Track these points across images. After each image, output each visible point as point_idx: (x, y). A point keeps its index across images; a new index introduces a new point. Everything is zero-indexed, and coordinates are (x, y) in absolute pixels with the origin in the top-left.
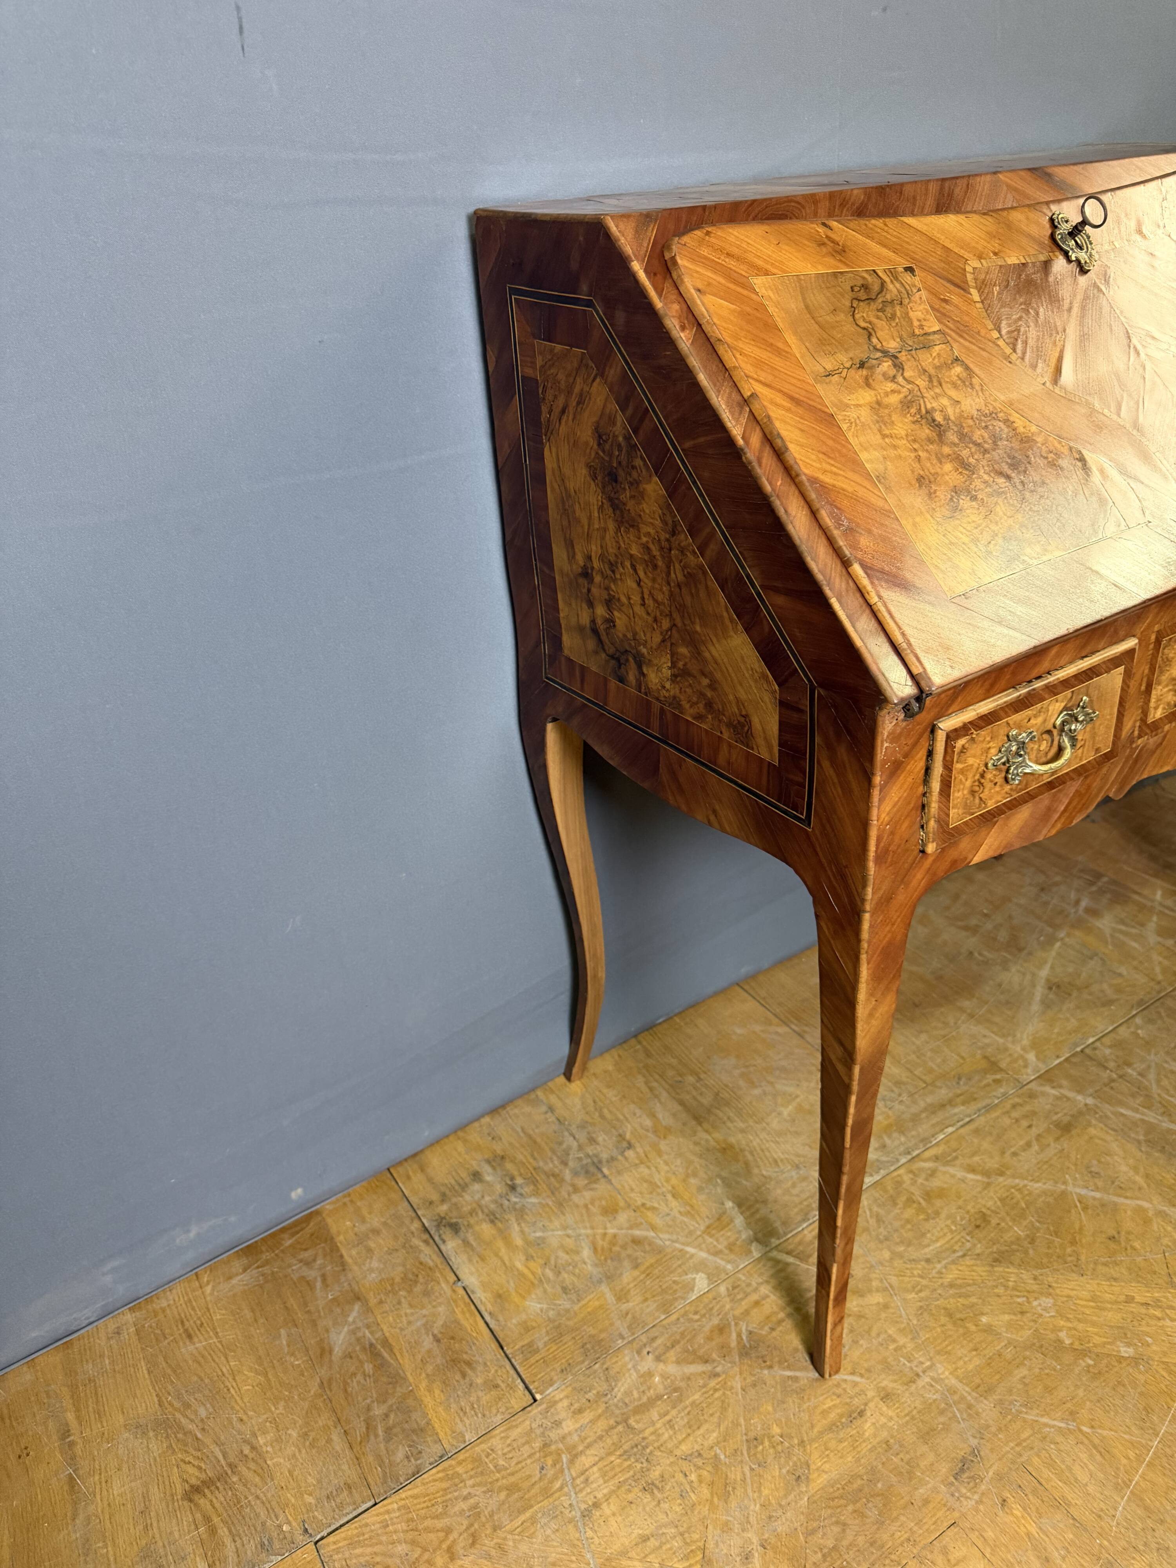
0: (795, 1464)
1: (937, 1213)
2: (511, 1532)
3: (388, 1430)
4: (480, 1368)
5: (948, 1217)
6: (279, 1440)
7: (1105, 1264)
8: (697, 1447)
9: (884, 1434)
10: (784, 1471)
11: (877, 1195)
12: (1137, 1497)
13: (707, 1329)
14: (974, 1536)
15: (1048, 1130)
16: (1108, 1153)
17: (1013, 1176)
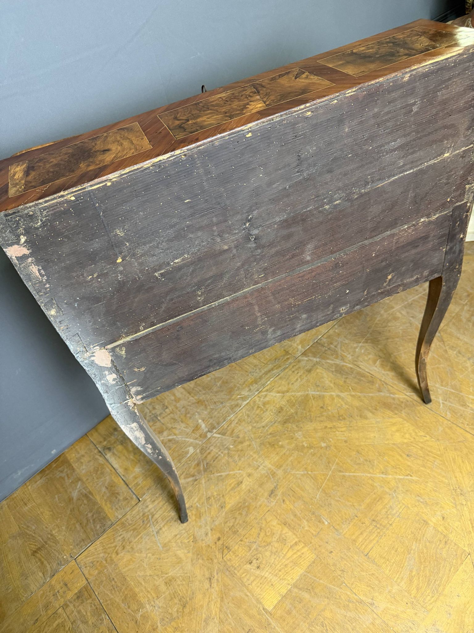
0: (221, 503)
1: (267, 410)
2: (135, 543)
3: (94, 520)
4: (121, 494)
5: (271, 410)
6: (59, 531)
7: (319, 417)
8: (191, 504)
9: (248, 488)
10: (218, 506)
11: (248, 407)
12: (324, 491)
13: (193, 465)
14: (274, 513)
15: (304, 373)
16: (323, 378)
17: (292, 392)
